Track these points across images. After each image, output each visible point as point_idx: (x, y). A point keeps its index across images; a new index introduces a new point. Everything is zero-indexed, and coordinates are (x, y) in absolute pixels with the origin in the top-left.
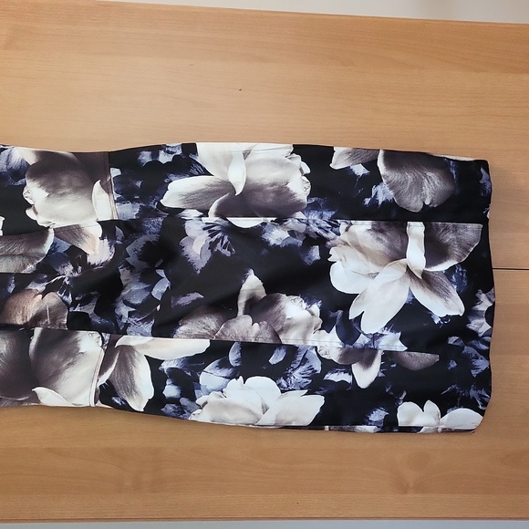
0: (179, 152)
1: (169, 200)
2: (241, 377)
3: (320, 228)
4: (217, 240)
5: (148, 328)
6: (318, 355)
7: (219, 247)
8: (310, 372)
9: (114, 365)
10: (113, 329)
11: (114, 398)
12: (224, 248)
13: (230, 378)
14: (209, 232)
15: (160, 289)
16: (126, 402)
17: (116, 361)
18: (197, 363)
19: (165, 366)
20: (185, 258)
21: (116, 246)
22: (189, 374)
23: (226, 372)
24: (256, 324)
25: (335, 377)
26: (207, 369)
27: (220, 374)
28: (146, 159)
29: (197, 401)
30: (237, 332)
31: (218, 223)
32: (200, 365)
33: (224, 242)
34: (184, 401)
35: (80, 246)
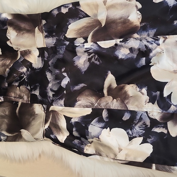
0: (71, 6)
1: (70, 34)
2: (109, 128)
3: (148, 42)
4: (92, 57)
5: (62, 102)
6: (148, 116)
7: (93, 60)
8: (144, 126)
9: (50, 120)
10: (47, 103)
11: (51, 135)
12: (96, 60)
13: (103, 128)
14: (88, 53)
15: (65, 82)
16: (56, 137)
17: (51, 118)
18: (87, 120)
19: (73, 121)
20: (77, 66)
21: (45, 61)
22: (84, 125)
23: (102, 125)
24: (115, 100)
25: (158, 130)
26: (92, 123)
27: (99, 126)
28: (56, 12)
29: (88, 140)
30: (105, 104)
31: (92, 47)
32: (89, 120)
33: (96, 58)
34: (83, 139)
35: (28, 59)
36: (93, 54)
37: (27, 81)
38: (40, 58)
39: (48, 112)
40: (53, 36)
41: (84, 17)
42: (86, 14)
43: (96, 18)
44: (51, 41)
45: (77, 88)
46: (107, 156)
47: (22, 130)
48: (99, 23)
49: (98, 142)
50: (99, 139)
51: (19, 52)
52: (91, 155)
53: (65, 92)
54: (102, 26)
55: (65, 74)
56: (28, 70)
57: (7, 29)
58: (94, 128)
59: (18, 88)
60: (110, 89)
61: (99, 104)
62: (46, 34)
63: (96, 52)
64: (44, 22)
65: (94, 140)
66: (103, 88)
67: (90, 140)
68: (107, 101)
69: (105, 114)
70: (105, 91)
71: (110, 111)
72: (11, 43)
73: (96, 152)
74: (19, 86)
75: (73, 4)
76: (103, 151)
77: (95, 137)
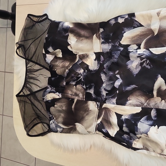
0: (127, 17)
1: (124, 41)
2: (156, 126)
4: (144, 62)
5: (114, 100)
7: (145, 64)
9: (102, 116)
10: (100, 100)
11: (103, 129)
12: (147, 65)
13: (151, 125)
14: (140, 58)
15: (117, 83)
16: (107, 131)
17: (103, 114)
18: (136, 117)
19: (123, 118)
21: (100, 64)
22: (133, 122)
23: (150, 122)
24: (163, 101)
26: (141, 120)
27: (147, 123)
28: (113, 22)
29: (137, 136)
30: (154, 104)
31: (144, 53)
32: (138, 118)
33: (147, 63)
34: (131, 135)
35: (85, 62)
36: (145, 59)
37: (83, 81)
38: (96, 61)
39: (101, 109)
40: (108, 43)
41: (138, 27)
42: (140, 24)
43: (149, 28)
44: (107, 47)
45: (129, 88)
46: (154, 151)
47: (76, 124)
48: (151, 31)
49: (146, 138)
50: (147, 135)
51: (78, 56)
52: (138, 149)
53: (118, 92)
54: (154, 34)
55: (118, 76)
56: (84, 71)
57: (68, 35)
58: (143, 125)
59: (75, 86)
60: (159, 90)
61: (149, 104)
62: (103, 40)
63: (148, 58)
64: (101, 30)
65: (143, 136)
66: (153, 90)
67: (138, 136)
68: (155, 102)
69: (153, 113)
70: (155, 93)
71: (158, 110)
72: (71, 48)
73: (143, 147)
74: (76, 85)
75: (129, 15)
76: (150, 146)
77: (143, 133)
